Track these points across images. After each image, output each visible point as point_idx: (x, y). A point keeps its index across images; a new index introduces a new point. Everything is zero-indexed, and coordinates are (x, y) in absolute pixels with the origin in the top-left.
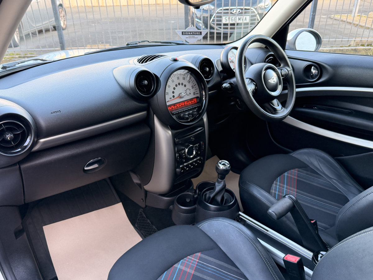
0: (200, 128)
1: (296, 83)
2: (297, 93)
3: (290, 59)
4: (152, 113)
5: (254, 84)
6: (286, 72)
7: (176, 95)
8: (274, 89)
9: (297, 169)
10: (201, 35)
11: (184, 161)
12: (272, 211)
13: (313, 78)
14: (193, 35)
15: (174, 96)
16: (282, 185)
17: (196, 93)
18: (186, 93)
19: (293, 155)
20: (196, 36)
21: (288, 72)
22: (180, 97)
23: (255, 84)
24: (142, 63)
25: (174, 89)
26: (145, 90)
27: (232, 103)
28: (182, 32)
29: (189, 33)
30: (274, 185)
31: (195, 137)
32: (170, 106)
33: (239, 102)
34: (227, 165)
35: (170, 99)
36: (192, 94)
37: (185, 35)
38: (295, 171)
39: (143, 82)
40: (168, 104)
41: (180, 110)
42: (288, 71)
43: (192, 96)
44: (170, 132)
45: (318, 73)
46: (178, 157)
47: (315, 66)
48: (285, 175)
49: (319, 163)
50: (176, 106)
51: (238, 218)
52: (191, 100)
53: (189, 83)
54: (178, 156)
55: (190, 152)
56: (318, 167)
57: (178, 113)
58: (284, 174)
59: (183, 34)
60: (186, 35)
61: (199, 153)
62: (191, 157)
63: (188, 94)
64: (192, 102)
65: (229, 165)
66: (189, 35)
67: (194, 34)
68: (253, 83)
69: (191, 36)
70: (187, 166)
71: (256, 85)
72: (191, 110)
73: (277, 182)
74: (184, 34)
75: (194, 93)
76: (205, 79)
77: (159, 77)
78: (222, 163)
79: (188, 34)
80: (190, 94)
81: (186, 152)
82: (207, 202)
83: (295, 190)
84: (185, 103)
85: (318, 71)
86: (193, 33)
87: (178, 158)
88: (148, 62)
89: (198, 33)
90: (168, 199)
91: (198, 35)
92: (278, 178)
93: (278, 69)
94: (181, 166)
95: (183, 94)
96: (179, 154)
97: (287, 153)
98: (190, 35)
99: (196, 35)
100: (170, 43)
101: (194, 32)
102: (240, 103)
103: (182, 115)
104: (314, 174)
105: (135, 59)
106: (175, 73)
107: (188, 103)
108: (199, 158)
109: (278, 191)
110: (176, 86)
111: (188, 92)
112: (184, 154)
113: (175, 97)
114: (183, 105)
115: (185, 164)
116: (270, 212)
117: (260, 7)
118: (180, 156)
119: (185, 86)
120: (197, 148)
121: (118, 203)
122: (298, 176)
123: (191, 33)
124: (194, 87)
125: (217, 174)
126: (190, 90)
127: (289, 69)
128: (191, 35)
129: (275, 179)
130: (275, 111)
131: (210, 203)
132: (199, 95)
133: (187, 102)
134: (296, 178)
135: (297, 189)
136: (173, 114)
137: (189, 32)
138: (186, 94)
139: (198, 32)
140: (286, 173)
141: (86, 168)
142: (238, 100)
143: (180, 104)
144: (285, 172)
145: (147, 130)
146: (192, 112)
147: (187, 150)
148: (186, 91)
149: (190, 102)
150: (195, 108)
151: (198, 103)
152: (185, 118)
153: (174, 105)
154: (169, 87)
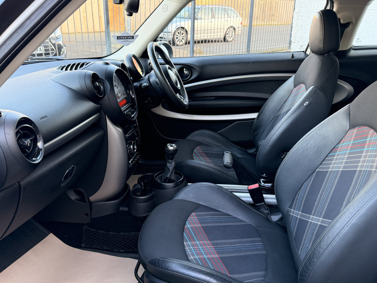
2: (186, 88)
4: (103, 114)
8: (177, 84)
9: (198, 146)
10: (134, 39)
11: (131, 156)
16: (199, 158)
17: (124, 94)
19: (189, 139)
26: (97, 91)
27: (146, 102)
28: (118, 37)
29: (124, 38)
33: (150, 100)
34: (174, 146)
38: (198, 148)
39: (96, 84)
43: (123, 97)
44: (120, 130)
45: (189, 73)
48: (195, 152)
53: (119, 85)
59: (118, 39)
60: (121, 39)
62: (135, 151)
66: (124, 39)
67: (128, 39)
73: (195, 156)
77: (104, 79)
78: (170, 145)
81: (132, 147)
85: (189, 71)
89: (131, 37)
91: (131, 39)
92: (193, 154)
94: (130, 162)
95: (119, 95)
96: (129, 150)
99: (129, 39)
101: (128, 36)
108: (137, 153)
112: (131, 150)
115: (132, 160)
119: (117, 87)
120: (136, 143)
123: (125, 38)
126: (121, 91)
127: (176, 71)
132: (126, 96)
134: (202, 151)
135: (208, 158)
144: (194, 150)
146: (130, 109)
150: (130, 106)
151: (127, 103)
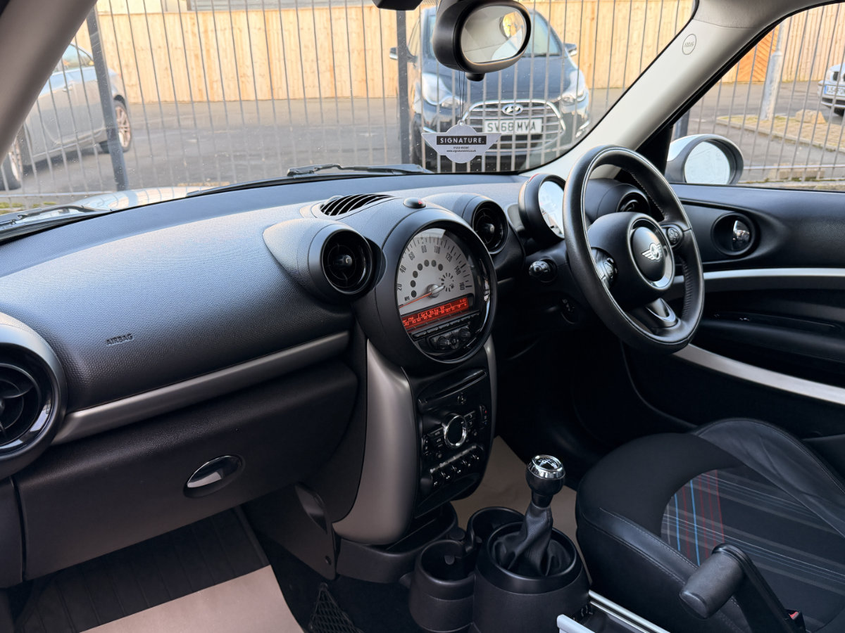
0: (479, 372)
1: (703, 260)
3: (685, 206)
4: (362, 336)
5: (609, 261)
6: (679, 235)
7: (420, 289)
8: (657, 273)
9: (715, 471)
10: (485, 143)
11: (440, 456)
12: (693, 594)
13: (737, 249)
14: (464, 143)
15: (414, 294)
16: (685, 513)
17: (466, 284)
18: (443, 284)
19: (700, 436)
20: (471, 147)
21: (683, 234)
22: (429, 294)
23: (612, 261)
24: (334, 214)
25: (415, 274)
26: (346, 278)
27: (552, 309)
28: (439, 138)
29: (455, 140)
30: (668, 516)
31: (465, 393)
32: (407, 316)
33: (568, 306)
34: (555, 467)
35: (406, 299)
36: (457, 286)
37: (444, 144)
38: (712, 477)
39: (342, 260)
40: (403, 311)
41: (432, 328)
42: (683, 231)
43: (456, 293)
44: (406, 384)
45: (751, 235)
46: (426, 448)
47: (740, 220)
48: (690, 488)
49: (769, 456)
50: (420, 316)
51: (586, 607)
52: (454, 301)
53: (450, 261)
54: (426, 445)
55: (454, 434)
56: (767, 465)
57: (427, 334)
58: (686, 485)
59: (439, 142)
60: (447, 144)
61: (475, 434)
62: (458, 444)
63: (448, 287)
64: (456, 308)
65: (561, 469)
66: (455, 144)
67: (467, 143)
68: (608, 259)
69: (461, 146)
70: (445, 469)
71: (614, 265)
72: (456, 326)
73: (674, 506)
74: (442, 142)
75: (462, 285)
76: (489, 251)
77: (380, 246)
78: (544, 462)
79: (452, 143)
80: (452, 287)
81: (445, 433)
82: (506, 568)
83: (720, 525)
84: (440, 310)
85: (750, 231)
86: (463, 140)
87: (425, 451)
88: (348, 213)
89: (477, 141)
90: (395, 558)
91: (478, 143)
92: (673, 495)
93: (661, 225)
94: (432, 471)
95: (436, 288)
96: (429, 439)
97: (683, 430)
98: (458, 144)
99: (472, 143)
100: (390, 170)
101: (468, 137)
102: (571, 309)
103: (435, 339)
104: (757, 484)
105: (316, 206)
106: (419, 235)
107: (447, 310)
108: (474, 447)
109: (681, 532)
110: (420, 267)
111: (448, 282)
112: (440, 440)
113: (418, 295)
114: (437, 313)
115: (442, 465)
116: (687, 597)
117: (566, 100)
118: (431, 444)
119: (441, 268)
120: (471, 423)
121: (262, 566)
122: (720, 490)
123: (461, 141)
124: (462, 270)
125: (530, 490)
126: (452, 277)
127: (684, 227)
128: (461, 144)
129: (667, 499)
130: (661, 328)
131: (511, 571)
132: (472, 290)
133: (446, 308)
134: (717, 493)
135: (724, 523)
136: (414, 338)
137: (455, 137)
138: (442, 287)
139: (477, 137)
140: (691, 481)
141: (190, 485)
142: (564, 301)
143: (429, 313)
144: (688, 481)
145: (348, 380)
146: (460, 331)
147: (446, 429)
148: (443, 280)
149: (453, 308)
150: (466, 321)
151: (470, 309)
152: (442, 346)
153: (415, 314)
154: (404, 270)
